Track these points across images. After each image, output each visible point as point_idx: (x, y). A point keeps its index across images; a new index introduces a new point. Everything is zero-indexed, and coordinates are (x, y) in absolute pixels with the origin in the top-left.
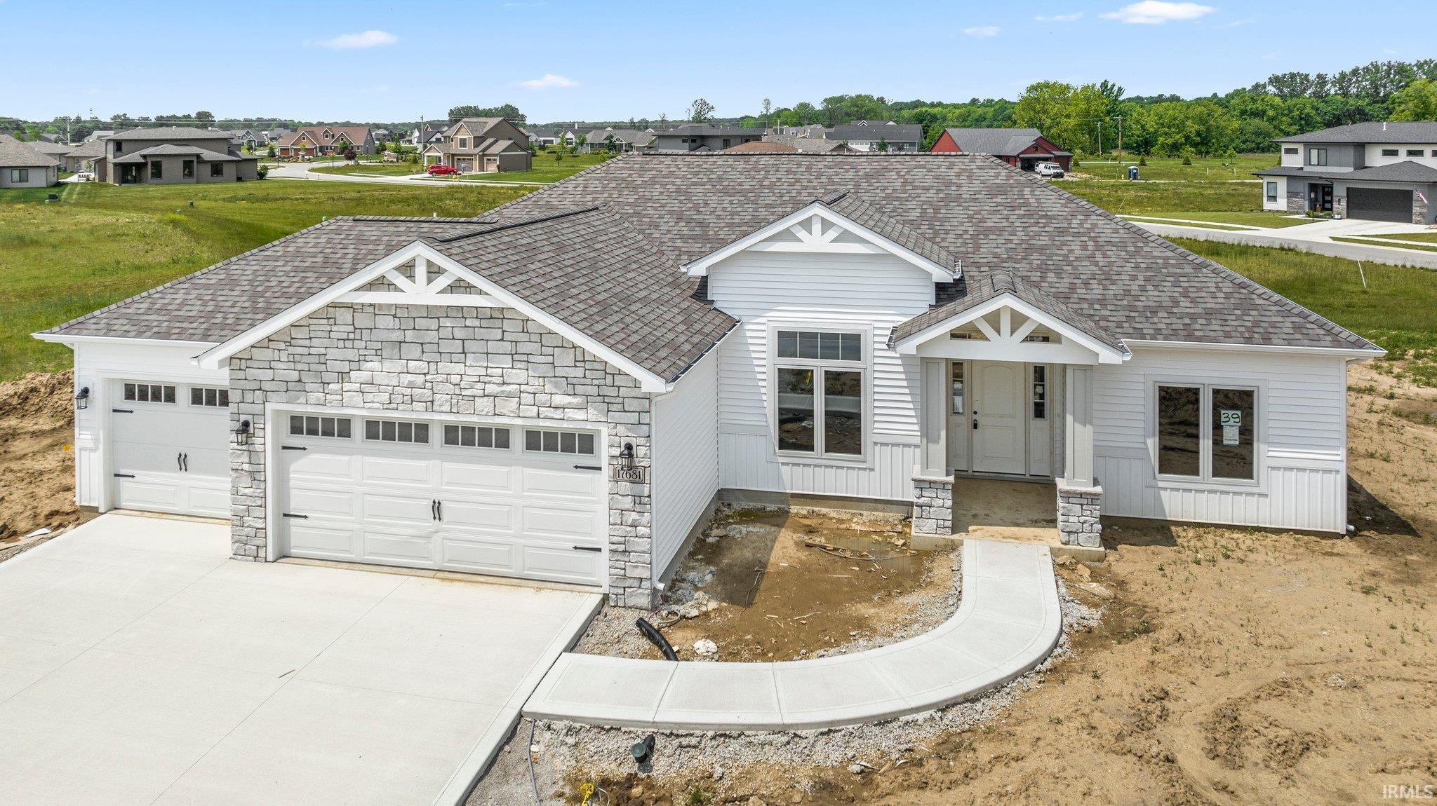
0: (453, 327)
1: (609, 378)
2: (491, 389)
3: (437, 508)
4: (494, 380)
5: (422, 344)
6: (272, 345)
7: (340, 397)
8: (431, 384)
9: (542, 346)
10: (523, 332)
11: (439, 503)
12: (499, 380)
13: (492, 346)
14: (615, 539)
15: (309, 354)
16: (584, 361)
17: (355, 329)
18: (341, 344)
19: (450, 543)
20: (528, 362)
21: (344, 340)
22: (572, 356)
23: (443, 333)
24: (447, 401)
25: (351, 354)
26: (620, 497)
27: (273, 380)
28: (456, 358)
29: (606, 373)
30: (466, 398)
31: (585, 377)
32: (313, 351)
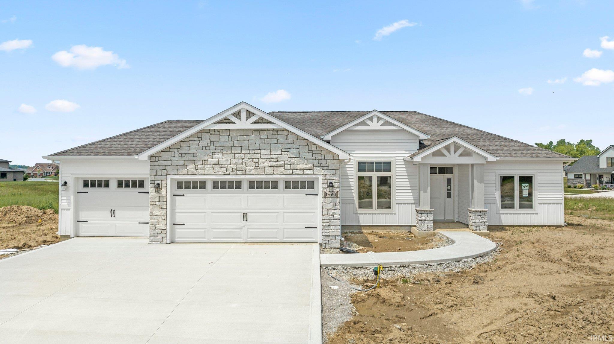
0: (255, 139)
1: (323, 157)
2: (272, 163)
3: (245, 216)
4: (273, 160)
5: (241, 147)
6: (171, 150)
7: (203, 171)
8: (245, 163)
9: (294, 145)
10: (286, 139)
11: (246, 214)
12: (276, 160)
13: (272, 146)
14: (325, 221)
15: (189, 153)
16: (312, 150)
17: (211, 141)
18: (204, 148)
19: (251, 230)
20: (288, 152)
21: (206, 146)
22: (307, 148)
23: (251, 142)
24: (252, 170)
25: (208, 152)
26: (327, 204)
27: (171, 165)
28: (256, 152)
29: (321, 155)
30: (260, 168)
31: (312, 157)
32: (190, 152)
